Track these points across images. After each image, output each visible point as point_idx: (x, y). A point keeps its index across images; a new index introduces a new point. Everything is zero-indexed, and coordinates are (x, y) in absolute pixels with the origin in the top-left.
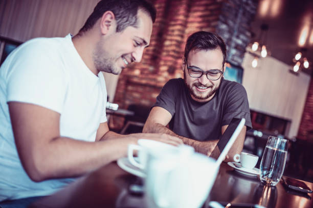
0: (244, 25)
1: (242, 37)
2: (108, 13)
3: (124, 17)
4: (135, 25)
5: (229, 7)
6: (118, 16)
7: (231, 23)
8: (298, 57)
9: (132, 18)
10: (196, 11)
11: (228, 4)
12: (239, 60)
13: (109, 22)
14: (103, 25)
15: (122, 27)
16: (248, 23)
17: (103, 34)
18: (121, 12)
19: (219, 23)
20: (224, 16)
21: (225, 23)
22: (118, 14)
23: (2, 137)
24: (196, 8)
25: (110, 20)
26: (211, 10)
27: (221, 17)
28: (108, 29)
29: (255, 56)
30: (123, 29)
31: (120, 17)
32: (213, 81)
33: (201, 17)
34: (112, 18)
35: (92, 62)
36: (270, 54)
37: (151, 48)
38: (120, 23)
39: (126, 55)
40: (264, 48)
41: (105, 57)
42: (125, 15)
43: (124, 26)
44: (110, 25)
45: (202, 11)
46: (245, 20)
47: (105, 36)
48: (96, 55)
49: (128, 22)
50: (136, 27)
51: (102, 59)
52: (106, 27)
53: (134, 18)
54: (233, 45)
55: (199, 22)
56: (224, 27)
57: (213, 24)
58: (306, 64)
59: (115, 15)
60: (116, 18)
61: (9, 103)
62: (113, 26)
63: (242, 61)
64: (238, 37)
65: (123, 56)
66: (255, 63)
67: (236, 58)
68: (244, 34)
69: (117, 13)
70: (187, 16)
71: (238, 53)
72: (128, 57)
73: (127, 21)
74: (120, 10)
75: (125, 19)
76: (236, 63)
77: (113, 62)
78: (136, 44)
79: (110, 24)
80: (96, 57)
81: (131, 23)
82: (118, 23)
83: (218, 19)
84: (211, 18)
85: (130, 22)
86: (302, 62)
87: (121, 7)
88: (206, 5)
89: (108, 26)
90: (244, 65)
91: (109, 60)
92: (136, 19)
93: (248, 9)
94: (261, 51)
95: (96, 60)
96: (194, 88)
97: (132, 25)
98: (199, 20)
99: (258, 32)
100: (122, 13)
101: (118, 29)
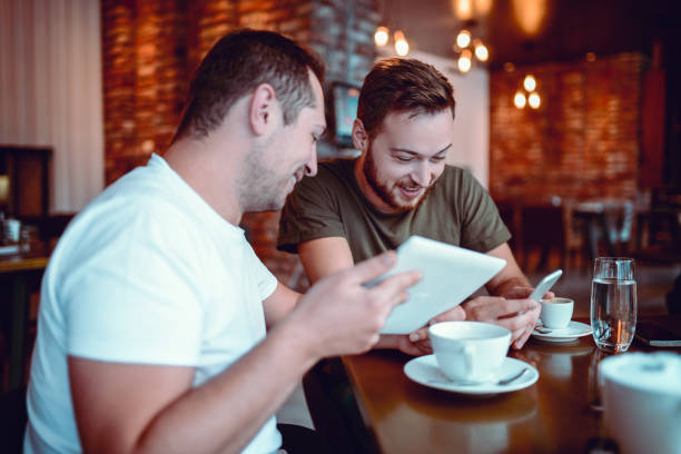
1: (364, 25)
2: (264, 89)
4: (312, 102)
8: (463, 39)
9: (305, 89)
13: (265, 106)
15: (292, 113)
17: (258, 135)
19: (315, 5)
21: (327, 3)
22: (280, 86)
28: (266, 123)
31: (284, 93)
34: (270, 97)
37: (169, 86)
38: (288, 105)
40: (399, 35)
41: (265, 183)
42: (294, 86)
43: (296, 109)
47: (262, 139)
48: (244, 183)
49: (300, 101)
51: (257, 189)
52: (261, 120)
54: (351, 47)
55: (269, 11)
56: (325, 12)
57: (303, 10)
58: (482, 53)
60: (279, 96)
62: (275, 115)
64: (356, 28)
68: (366, 18)
69: (278, 84)
71: (365, 62)
74: (281, 78)
79: (267, 110)
80: (244, 187)
81: (307, 101)
82: (283, 106)
85: (305, 99)
86: (471, 49)
89: (265, 115)
96: (396, 191)
100: (287, 82)
101: (287, 119)
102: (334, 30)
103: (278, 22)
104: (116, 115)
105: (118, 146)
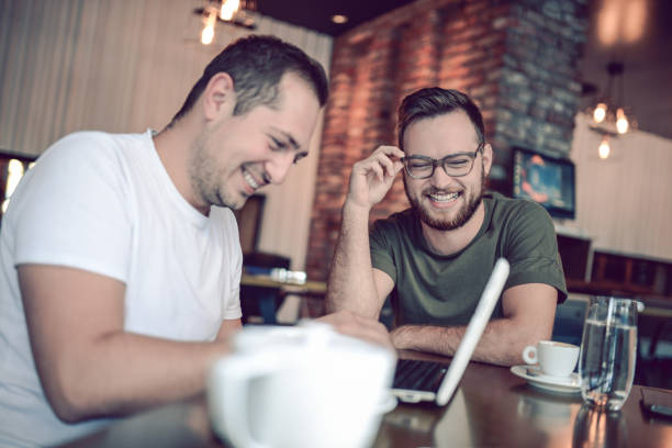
0: (564, 69)
1: (562, 95)
2: (221, 78)
3: (252, 87)
4: (272, 103)
5: (523, 36)
6: (240, 84)
7: (530, 68)
9: (268, 89)
10: (454, 55)
11: (520, 30)
12: (563, 147)
13: (222, 95)
14: (208, 102)
15: (245, 105)
16: (573, 64)
17: (208, 120)
18: (247, 76)
19: (504, 72)
20: (514, 56)
21: (519, 70)
22: (240, 80)
23: (5, 339)
24: (453, 49)
25: (223, 92)
26: (485, 49)
27: (507, 59)
28: (218, 109)
29: (602, 132)
30: (247, 110)
31: (243, 87)
32: (460, 178)
33: (465, 65)
34: (227, 88)
35: (186, 182)
36: (637, 125)
37: (371, 146)
38: (242, 98)
39: (251, 163)
40: (620, 113)
42: (254, 83)
43: (249, 104)
44: (222, 102)
45: (466, 53)
46: (563, 57)
47: (211, 125)
49: (258, 97)
50: (274, 108)
52: (214, 105)
53: (272, 89)
55: (464, 77)
56: (517, 78)
57: (492, 76)
59: (234, 81)
60: (236, 89)
61: (18, 267)
62: (229, 105)
63: (570, 149)
65: (243, 168)
66: (604, 150)
67: (554, 143)
68: (564, 87)
69: (237, 77)
70: (437, 68)
71: (558, 132)
72: (256, 169)
73: (256, 95)
74: (245, 73)
75: (253, 91)
76: (555, 155)
77: (225, 177)
78: (274, 145)
79: (223, 99)
80: (194, 168)
81: (266, 100)
82: (239, 97)
83: (501, 65)
84: (487, 65)
85: (263, 98)
87: (247, 67)
88: (473, 39)
89: (219, 104)
90: (575, 157)
91: (216, 174)
92: (277, 92)
93: (567, 33)
94: (615, 120)
95: (193, 178)
97: (266, 103)
98: (463, 71)
99: (601, 80)
100: (249, 78)
101: (237, 110)
102: (526, 97)
103: (469, 87)
104: (326, 170)
105: (323, 198)
